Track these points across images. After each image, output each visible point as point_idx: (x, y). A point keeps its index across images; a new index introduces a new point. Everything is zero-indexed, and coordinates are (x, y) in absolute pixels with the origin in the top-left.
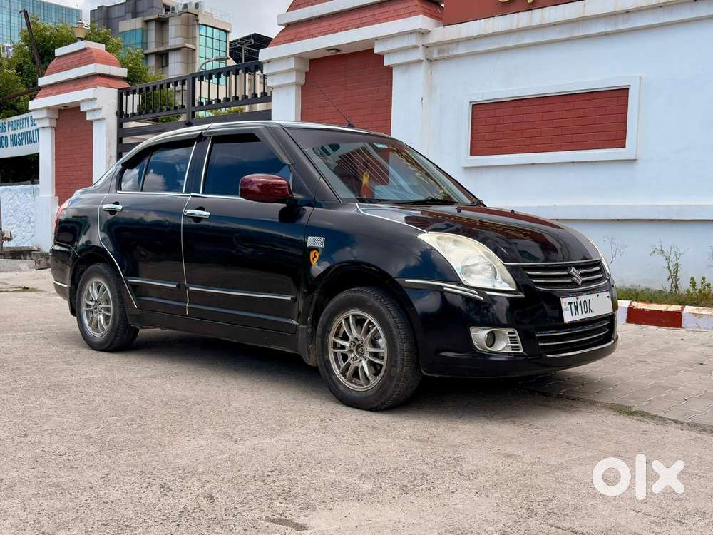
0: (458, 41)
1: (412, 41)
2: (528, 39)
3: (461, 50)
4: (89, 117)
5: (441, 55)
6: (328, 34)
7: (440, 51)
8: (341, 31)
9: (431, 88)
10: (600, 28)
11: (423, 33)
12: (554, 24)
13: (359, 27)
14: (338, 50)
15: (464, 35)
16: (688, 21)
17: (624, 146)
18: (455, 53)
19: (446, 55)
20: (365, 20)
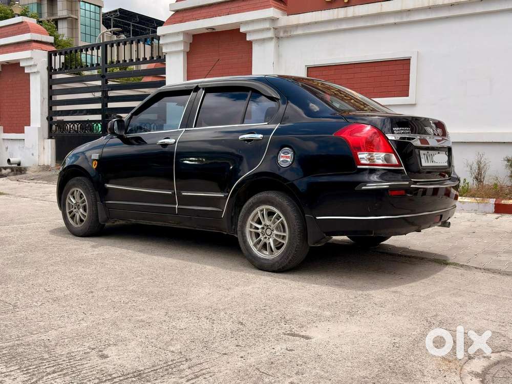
0: (297, 26)
1: (267, 25)
2: (344, 26)
3: (299, 32)
4: (26, 71)
5: (286, 34)
6: (206, 18)
7: (285, 32)
8: (216, 16)
9: (279, 56)
10: (392, 20)
11: (273, 20)
12: (362, 17)
13: (228, 15)
14: (214, 29)
15: (301, 22)
16: (447, 18)
17: (407, 95)
18: (295, 33)
19: (289, 34)
20: (233, 9)
